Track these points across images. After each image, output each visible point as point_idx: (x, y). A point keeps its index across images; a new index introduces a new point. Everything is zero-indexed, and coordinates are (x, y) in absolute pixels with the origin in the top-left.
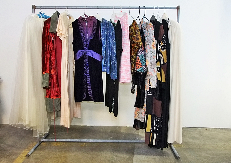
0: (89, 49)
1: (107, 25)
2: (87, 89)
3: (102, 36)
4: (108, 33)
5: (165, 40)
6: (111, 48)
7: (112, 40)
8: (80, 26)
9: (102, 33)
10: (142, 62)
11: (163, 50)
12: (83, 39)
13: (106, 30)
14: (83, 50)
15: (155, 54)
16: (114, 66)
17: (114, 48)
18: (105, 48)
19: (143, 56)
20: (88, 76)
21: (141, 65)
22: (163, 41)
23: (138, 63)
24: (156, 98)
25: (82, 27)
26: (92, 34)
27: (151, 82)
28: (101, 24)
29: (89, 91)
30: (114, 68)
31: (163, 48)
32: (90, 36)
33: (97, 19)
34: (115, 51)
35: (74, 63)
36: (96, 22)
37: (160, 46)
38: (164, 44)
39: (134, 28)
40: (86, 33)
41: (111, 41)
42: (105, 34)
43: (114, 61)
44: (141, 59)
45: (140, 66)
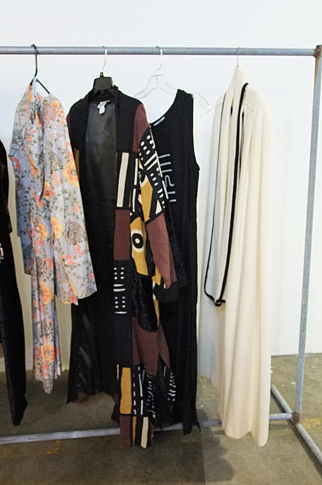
15: (75, 199)
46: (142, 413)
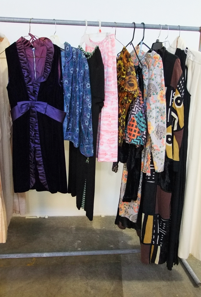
0: (38, 101)
1: (74, 56)
2: (36, 170)
3: (63, 76)
4: (75, 71)
5: (183, 87)
6: (81, 100)
7: (84, 85)
8: (22, 56)
9: (65, 70)
10: (140, 125)
11: (179, 104)
12: (26, 81)
13: (71, 65)
14: (28, 102)
15: (164, 112)
16: (88, 133)
17: (88, 99)
18: (69, 98)
19: (141, 115)
20: (38, 147)
21: (139, 133)
22: (180, 90)
23: (134, 128)
24: (161, 188)
25: (25, 59)
26: (45, 71)
27: (156, 161)
28: (63, 54)
29: (40, 173)
30: (88, 136)
31: (179, 101)
32: (40, 75)
33: (53, 44)
34: (90, 105)
35: (10, 124)
36: (53, 50)
37: (173, 97)
38: (181, 93)
39: (124, 62)
40: (33, 70)
41: (81, 86)
42: (70, 73)
43: (87, 124)
44: (139, 122)
45: (136, 134)
46: (157, 243)
